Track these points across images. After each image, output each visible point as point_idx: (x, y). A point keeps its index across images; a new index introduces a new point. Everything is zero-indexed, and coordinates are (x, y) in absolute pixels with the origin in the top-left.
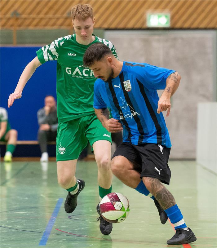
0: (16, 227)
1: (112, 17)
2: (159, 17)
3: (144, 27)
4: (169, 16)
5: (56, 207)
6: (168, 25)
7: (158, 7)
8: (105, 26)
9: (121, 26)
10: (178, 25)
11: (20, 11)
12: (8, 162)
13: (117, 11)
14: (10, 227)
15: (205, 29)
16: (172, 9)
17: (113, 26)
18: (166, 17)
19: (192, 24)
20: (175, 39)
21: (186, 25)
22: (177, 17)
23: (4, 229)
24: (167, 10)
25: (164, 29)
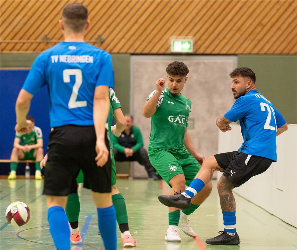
0: (49, 243)
1: (138, 43)
2: (183, 43)
3: (168, 52)
4: (192, 42)
5: (85, 224)
6: (191, 51)
7: (181, 34)
8: (132, 51)
9: (146, 51)
10: (201, 51)
11: (50, 36)
12: (39, 179)
13: (143, 37)
14: (42, 242)
15: (226, 55)
16: (194, 35)
17: (138, 51)
18: (190, 43)
19: (214, 50)
20: (198, 64)
21: (208, 51)
22: (200, 43)
23: (36, 244)
24: (190, 37)
25: (187, 54)
